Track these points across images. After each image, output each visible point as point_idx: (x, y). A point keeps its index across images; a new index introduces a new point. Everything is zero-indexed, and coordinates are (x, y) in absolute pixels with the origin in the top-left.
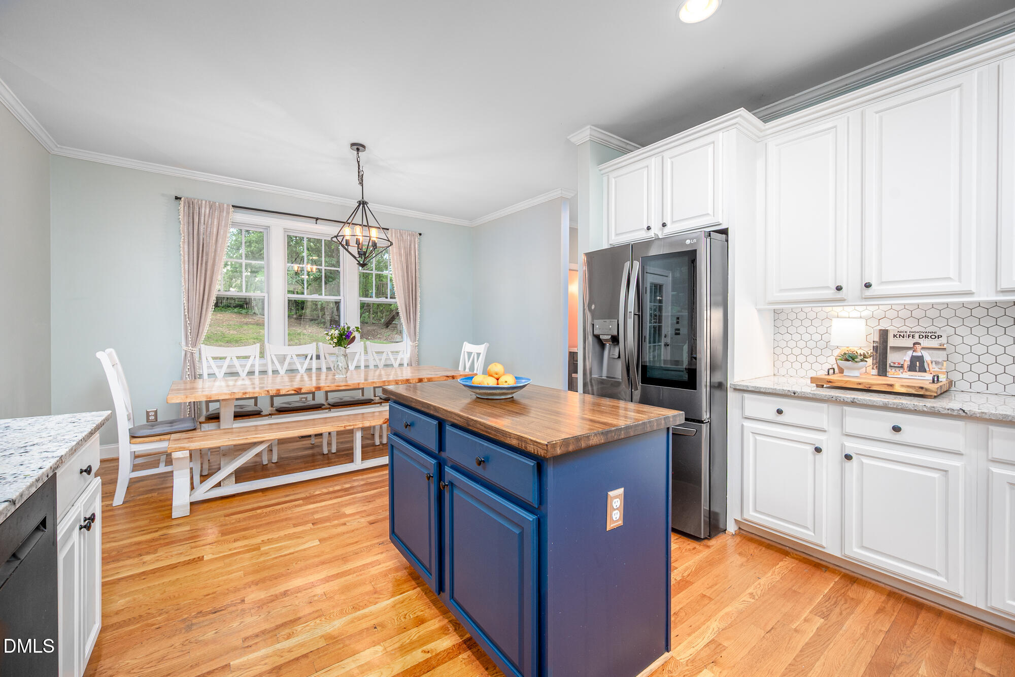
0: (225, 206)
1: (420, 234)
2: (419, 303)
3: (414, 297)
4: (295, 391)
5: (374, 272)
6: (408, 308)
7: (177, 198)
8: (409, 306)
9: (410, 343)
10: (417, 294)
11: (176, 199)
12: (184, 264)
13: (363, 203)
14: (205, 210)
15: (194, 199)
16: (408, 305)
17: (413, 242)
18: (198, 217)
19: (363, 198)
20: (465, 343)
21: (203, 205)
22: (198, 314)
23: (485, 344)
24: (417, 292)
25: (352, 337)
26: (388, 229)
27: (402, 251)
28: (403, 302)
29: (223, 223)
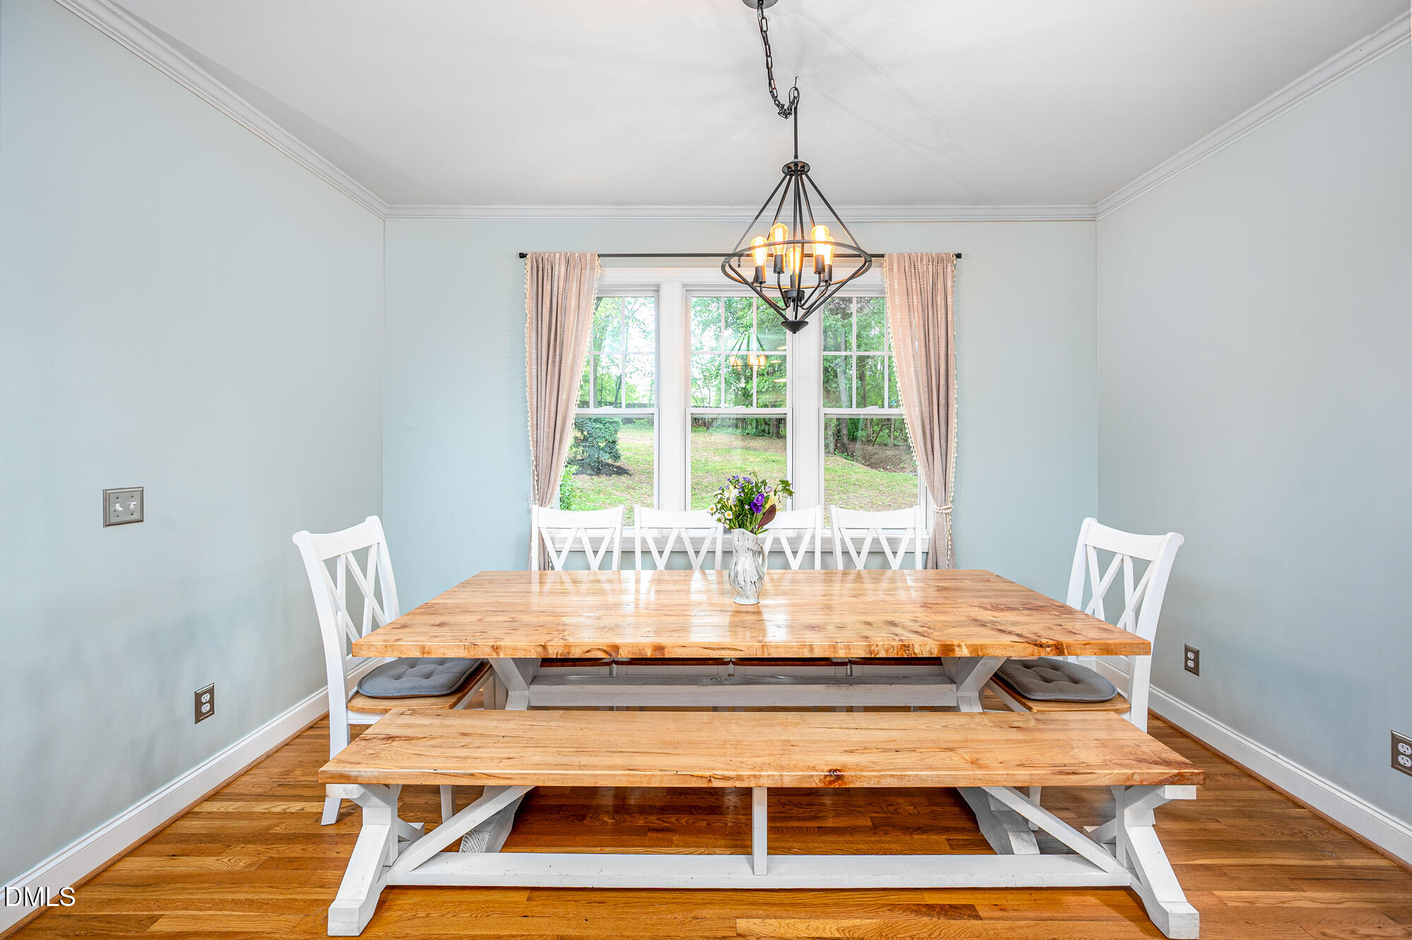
0: (588, 255)
1: (959, 256)
2: (954, 415)
3: (942, 402)
4: (605, 651)
5: (855, 353)
6: (927, 427)
7: (523, 256)
8: (931, 422)
9: (933, 506)
10: (951, 394)
11: (521, 257)
12: (531, 365)
13: (796, 170)
14: (560, 270)
15: (545, 253)
16: (927, 421)
17: (941, 277)
18: (550, 283)
19: (796, 157)
20: (1087, 521)
21: (557, 261)
22: (547, 449)
23: (1170, 534)
24: (950, 389)
25: (767, 506)
26: (882, 256)
27: (915, 300)
28: (918, 413)
29: (586, 287)
